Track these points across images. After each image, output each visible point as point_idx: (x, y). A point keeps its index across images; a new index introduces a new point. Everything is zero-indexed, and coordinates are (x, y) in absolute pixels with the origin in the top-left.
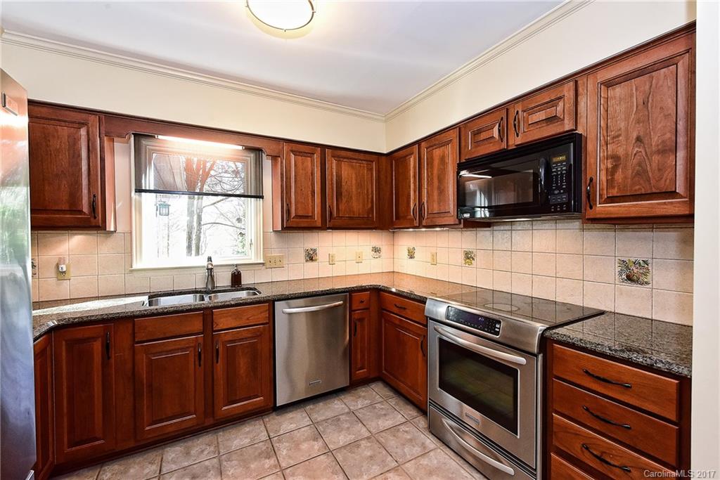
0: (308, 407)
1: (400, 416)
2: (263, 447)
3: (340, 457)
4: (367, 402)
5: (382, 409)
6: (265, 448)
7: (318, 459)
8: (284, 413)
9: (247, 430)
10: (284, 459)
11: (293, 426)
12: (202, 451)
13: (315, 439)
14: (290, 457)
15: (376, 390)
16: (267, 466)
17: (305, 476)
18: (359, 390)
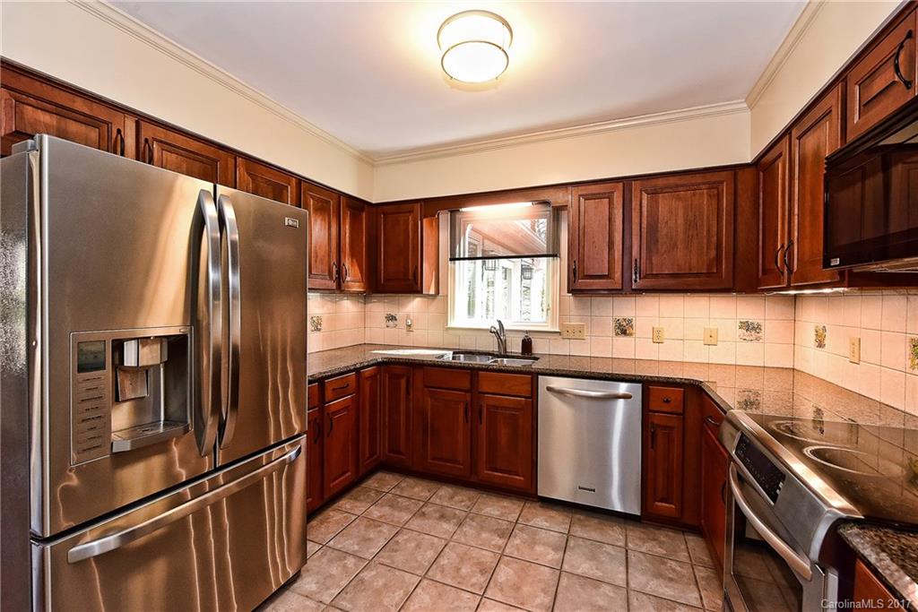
0: (578, 516)
1: (697, 595)
2: (504, 525)
3: (564, 581)
4: (661, 551)
5: (674, 570)
6: (505, 527)
7: (542, 568)
8: (547, 508)
9: (505, 504)
10: (512, 546)
11: (546, 525)
12: (462, 501)
13: (556, 549)
14: (518, 549)
15: (691, 544)
16: (493, 542)
17: (516, 573)
18: (662, 532)
